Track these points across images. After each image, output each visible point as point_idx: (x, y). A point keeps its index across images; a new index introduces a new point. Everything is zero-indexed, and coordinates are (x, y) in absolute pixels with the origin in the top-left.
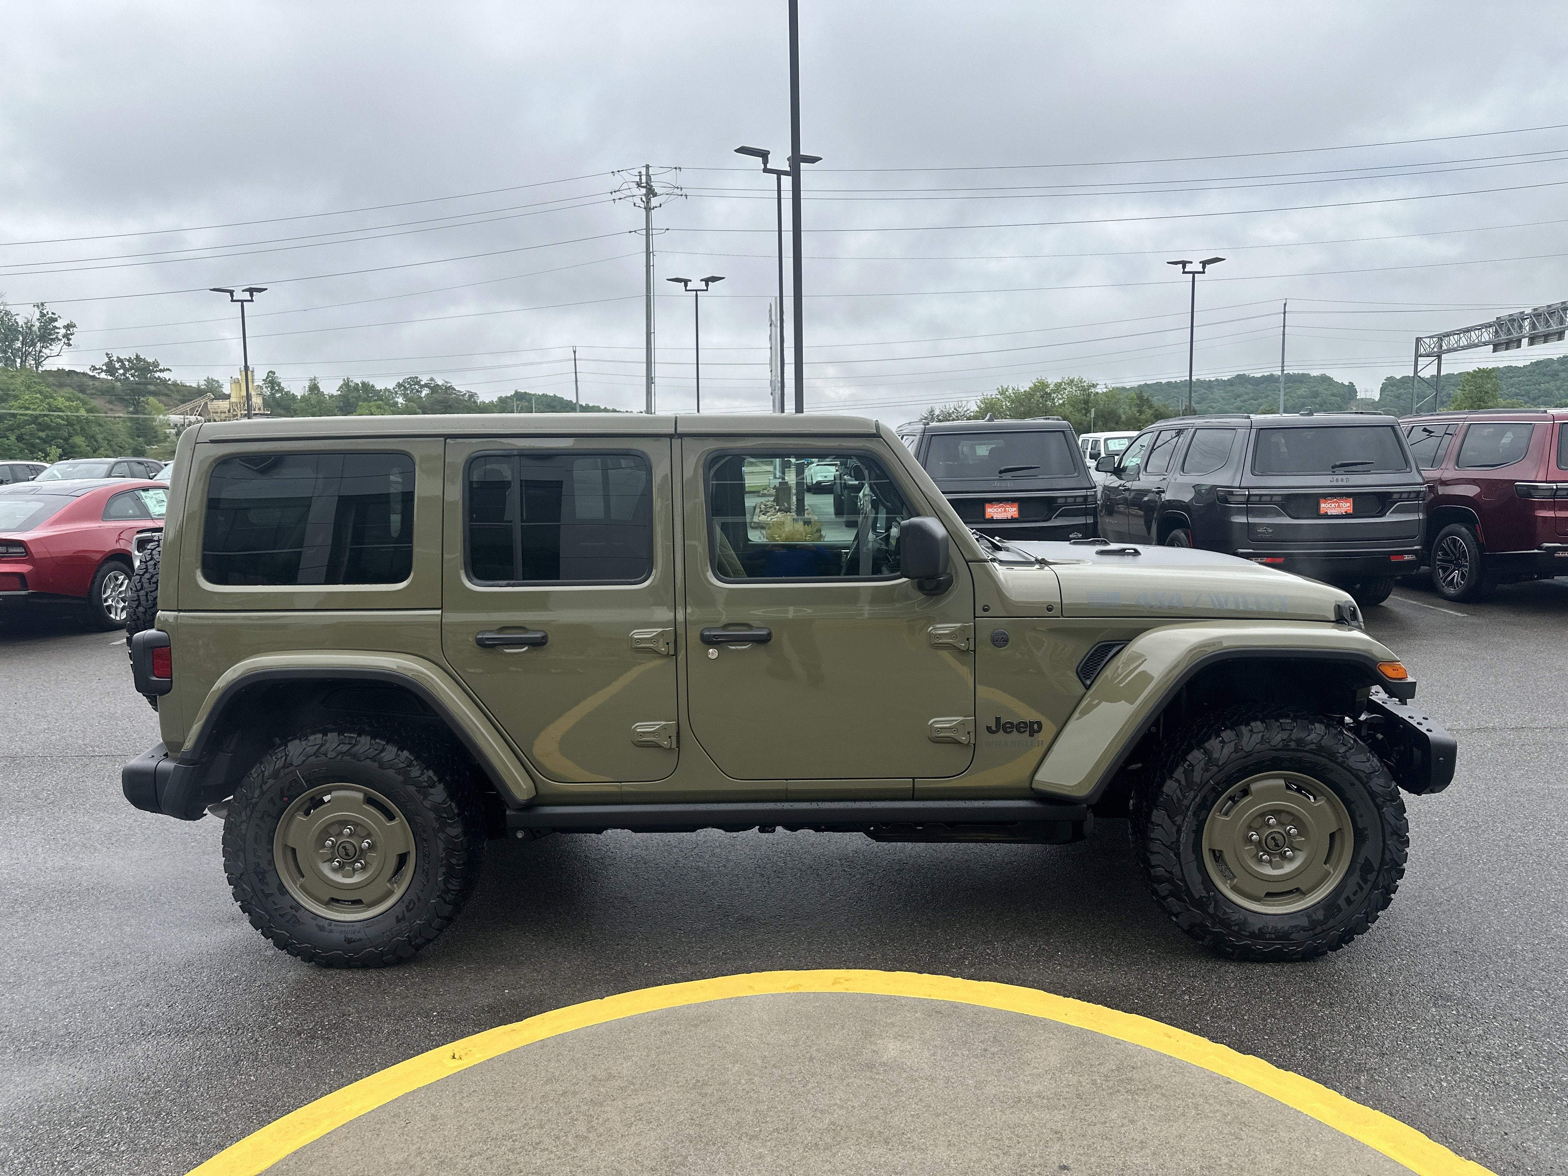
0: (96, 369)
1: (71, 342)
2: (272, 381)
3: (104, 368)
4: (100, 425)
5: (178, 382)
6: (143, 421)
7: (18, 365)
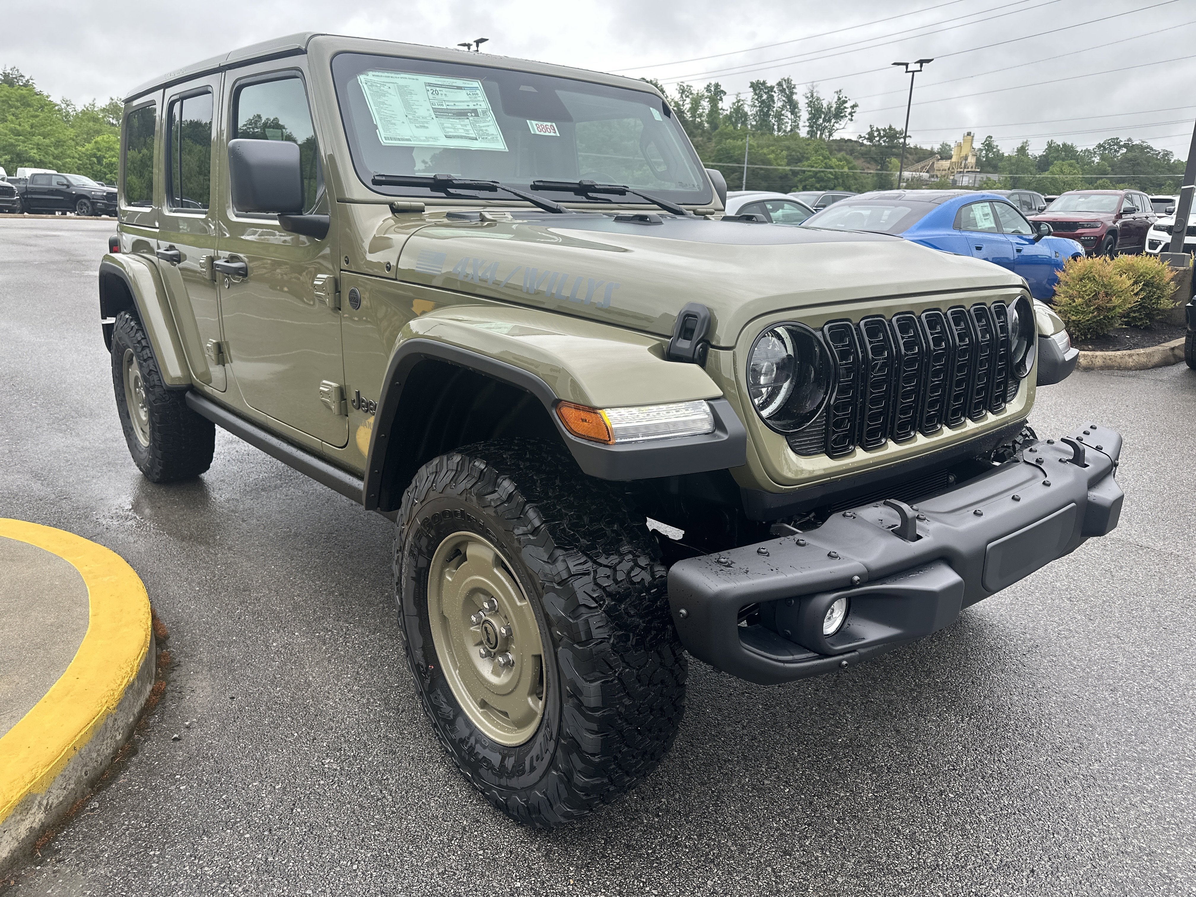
0: (861, 137)
1: (853, 118)
2: (989, 145)
3: (867, 136)
4: (856, 179)
5: (918, 147)
6: (885, 176)
7: (818, 136)
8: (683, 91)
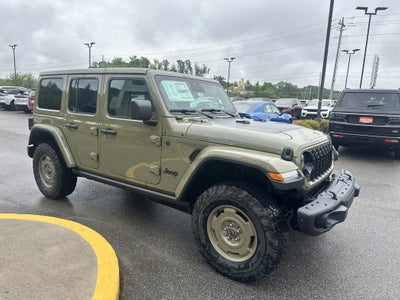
1: (209, 73)
2: (248, 82)
8: (156, 62)
